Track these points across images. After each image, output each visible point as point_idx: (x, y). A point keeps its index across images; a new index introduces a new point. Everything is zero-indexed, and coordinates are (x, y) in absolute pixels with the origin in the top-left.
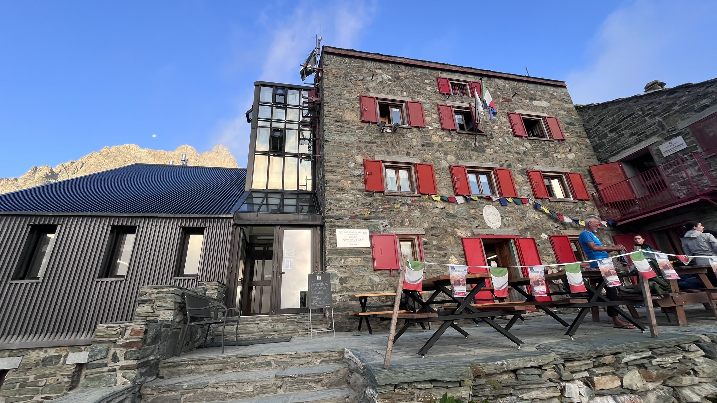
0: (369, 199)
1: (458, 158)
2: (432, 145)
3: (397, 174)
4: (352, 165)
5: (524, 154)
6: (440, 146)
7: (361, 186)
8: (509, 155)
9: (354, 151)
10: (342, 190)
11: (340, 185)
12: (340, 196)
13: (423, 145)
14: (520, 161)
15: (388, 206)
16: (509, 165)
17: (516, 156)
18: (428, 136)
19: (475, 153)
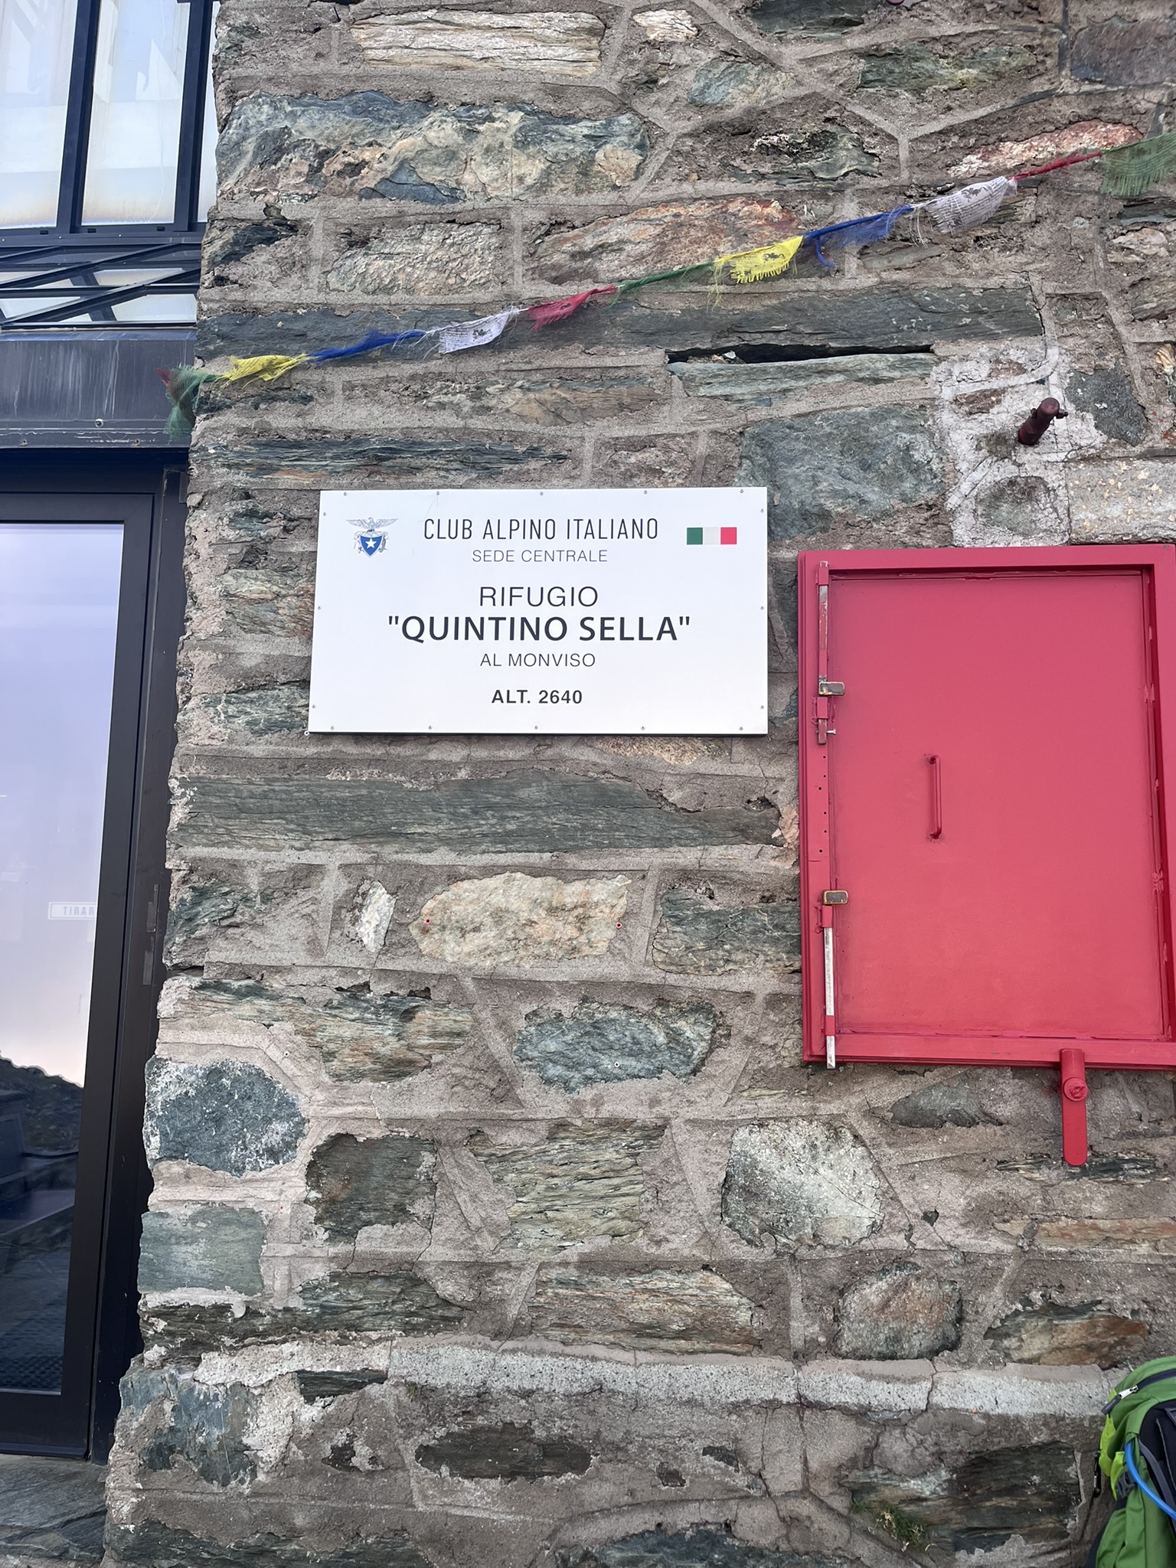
0: (806, 60)
12: (406, 41)
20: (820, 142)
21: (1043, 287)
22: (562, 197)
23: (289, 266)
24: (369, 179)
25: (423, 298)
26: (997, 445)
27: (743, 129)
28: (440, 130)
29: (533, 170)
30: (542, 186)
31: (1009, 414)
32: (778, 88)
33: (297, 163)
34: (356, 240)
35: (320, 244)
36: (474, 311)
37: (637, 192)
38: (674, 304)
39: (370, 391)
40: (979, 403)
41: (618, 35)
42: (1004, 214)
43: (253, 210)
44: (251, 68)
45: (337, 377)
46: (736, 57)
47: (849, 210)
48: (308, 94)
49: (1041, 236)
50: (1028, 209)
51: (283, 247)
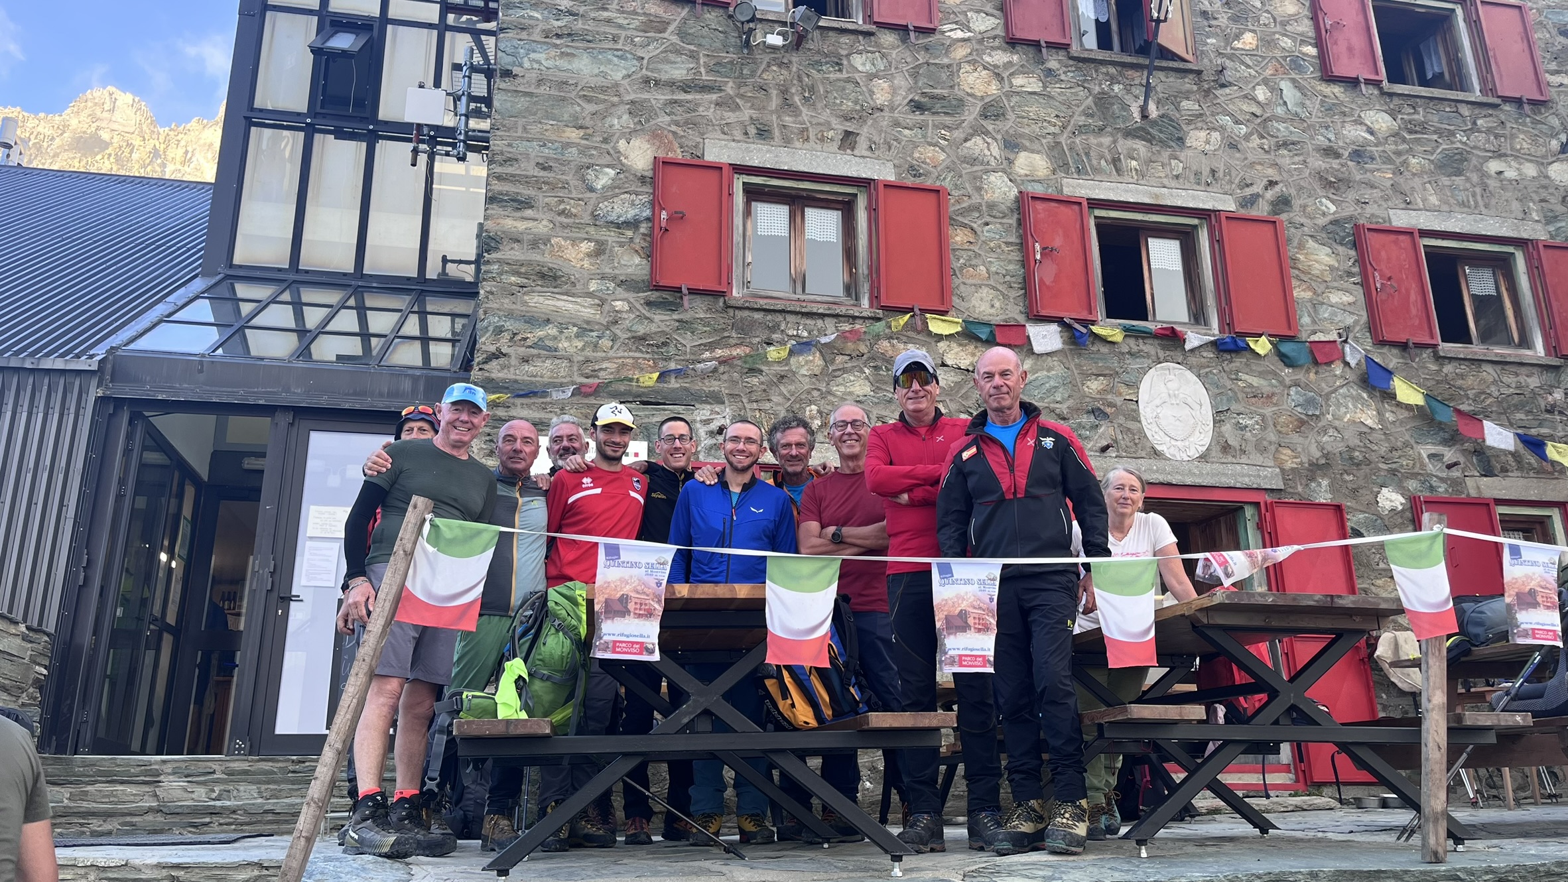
0: (661, 320)
1: (1061, 165)
2: (955, 106)
3: (796, 222)
4: (604, 178)
5: (1358, 155)
6: (992, 111)
7: (634, 264)
8: (1285, 158)
9: (620, 120)
10: (550, 278)
11: (544, 258)
12: (541, 301)
13: (917, 107)
14: (1334, 185)
15: (737, 352)
16: (1283, 203)
17: (1318, 163)
18: (943, 67)
19: (1140, 146)
20: (665, 344)
21: (725, 391)
22: (589, 353)
23: (503, 367)
24: (529, 342)
25: (546, 380)
26: (711, 434)
27: (643, 338)
28: (552, 330)
29: (580, 344)
30: (583, 349)
31: (714, 426)
32: (653, 328)
33: (507, 336)
34: (525, 360)
35: (513, 361)
36: (562, 385)
37: (611, 354)
38: (622, 388)
39: (529, 406)
40: (707, 422)
41: (606, 308)
42: (715, 370)
43: (492, 349)
44: (491, 305)
45: (519, 401)
46: (642, 318)
47: (672, 366)
48: (510, 315)
49: (725, 377)
50: (721, 369)
51: (502, 360)
